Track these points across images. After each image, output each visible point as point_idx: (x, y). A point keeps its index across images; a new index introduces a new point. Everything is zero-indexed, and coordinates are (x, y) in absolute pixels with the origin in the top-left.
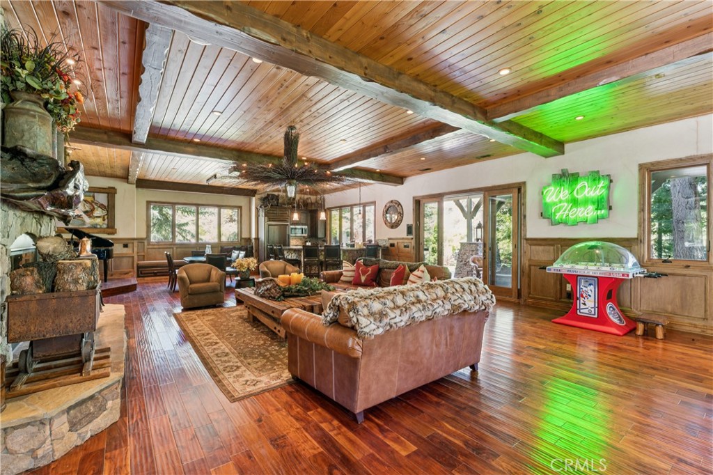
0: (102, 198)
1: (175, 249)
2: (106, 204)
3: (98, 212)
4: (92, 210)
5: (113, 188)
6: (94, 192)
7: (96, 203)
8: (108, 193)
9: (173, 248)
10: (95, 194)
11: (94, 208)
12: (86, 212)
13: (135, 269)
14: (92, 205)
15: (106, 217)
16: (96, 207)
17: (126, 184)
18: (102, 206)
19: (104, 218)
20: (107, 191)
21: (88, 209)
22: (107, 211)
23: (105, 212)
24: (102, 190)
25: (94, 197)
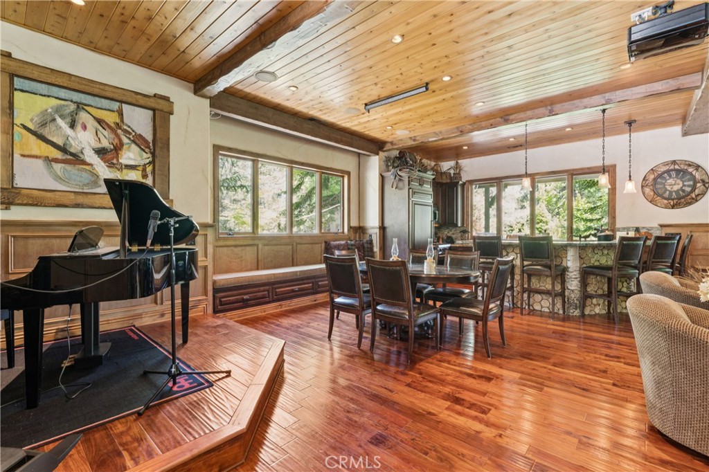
0: (139, 121)
1: (260, 246)
2: (149, 136)
3: (131, 155)
4: (118, 148)
5: (166, 99)
6: (122, 102)
7: (125, 131)
8: (154, 110)
9: (257, 245)
10: (125, 107)
11: (122, 144)
12: (101, 152)
13: (210, 293)
14: (118, 136)
15: (149, 169)
16: (125, 140)
17: (191, 95)
18: (138, 140)
19: (144, 170)
20: (152, 103)
21: (105, 144)
22: (153, 154)
23: (146, 158)
24: (142, 101)
25: (121, 114)
